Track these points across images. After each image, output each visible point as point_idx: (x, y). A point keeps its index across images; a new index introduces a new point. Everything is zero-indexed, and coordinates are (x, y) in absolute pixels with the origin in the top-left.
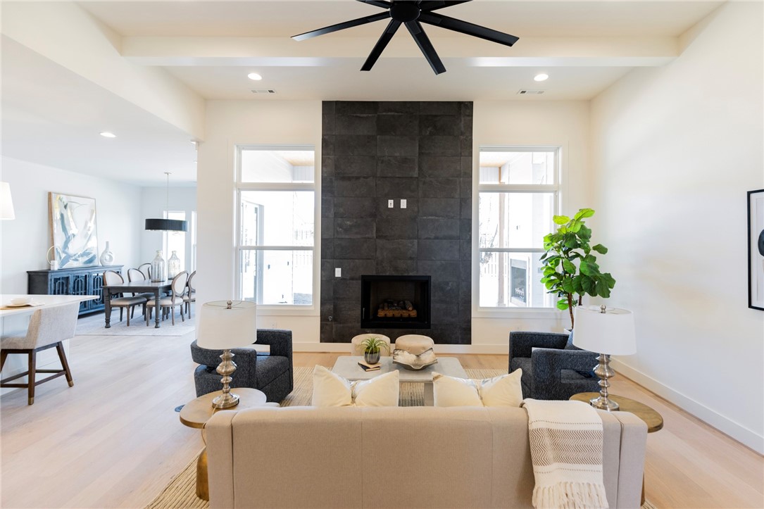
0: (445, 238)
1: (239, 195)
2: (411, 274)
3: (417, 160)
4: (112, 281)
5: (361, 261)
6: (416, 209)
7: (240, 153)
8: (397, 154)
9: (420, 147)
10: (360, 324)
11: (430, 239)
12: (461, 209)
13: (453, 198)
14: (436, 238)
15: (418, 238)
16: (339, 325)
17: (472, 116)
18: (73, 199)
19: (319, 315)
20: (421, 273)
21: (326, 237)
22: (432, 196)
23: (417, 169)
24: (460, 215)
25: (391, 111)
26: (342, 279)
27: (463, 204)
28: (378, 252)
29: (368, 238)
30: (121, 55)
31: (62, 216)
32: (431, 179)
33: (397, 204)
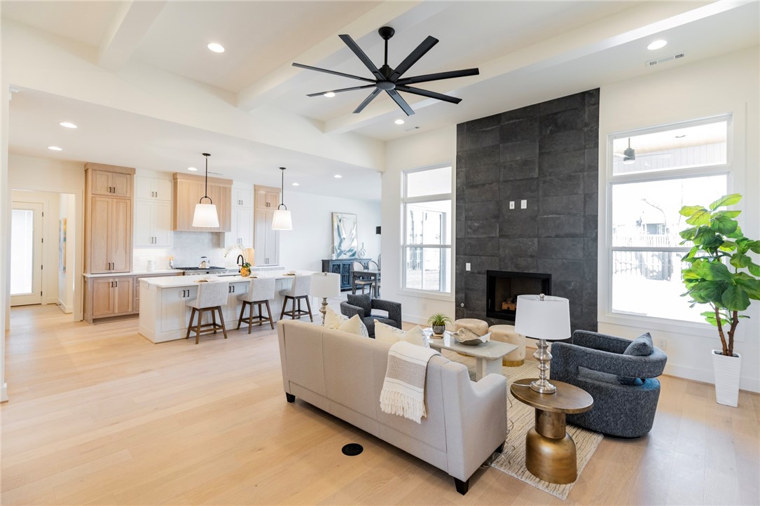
0: (567, 236)
1: (405, 208)
2: (531, 271)
3: (537, 161)
4: (357, 267)
5: (486, 257)
6: (536, 208)
7: (406, 176)
8: (518, 158)
9: (541, 147)
10: (485, 313)
11: (550, 237)
12: (585, 206)
13: (576, 194)
14: (557, 236)
15: (538, 236)
16: (469, 312)
17: (599, 104)
18: (344, 215)
19: (454, 301)
20: (541, 271)
21: (459, 237)
22: (552, 194)
23: (537, 169)
24: (585, 211)
25: (513, 119)
26: (471, 272)
27: (588, 199)
28: (501, 250)
29: (493, 237)
30: (323, 132)
31: (338, 226)
32: (552, 177)
33: (518, 205)
